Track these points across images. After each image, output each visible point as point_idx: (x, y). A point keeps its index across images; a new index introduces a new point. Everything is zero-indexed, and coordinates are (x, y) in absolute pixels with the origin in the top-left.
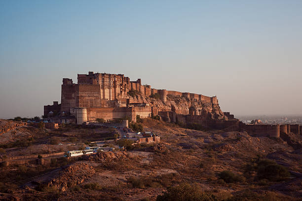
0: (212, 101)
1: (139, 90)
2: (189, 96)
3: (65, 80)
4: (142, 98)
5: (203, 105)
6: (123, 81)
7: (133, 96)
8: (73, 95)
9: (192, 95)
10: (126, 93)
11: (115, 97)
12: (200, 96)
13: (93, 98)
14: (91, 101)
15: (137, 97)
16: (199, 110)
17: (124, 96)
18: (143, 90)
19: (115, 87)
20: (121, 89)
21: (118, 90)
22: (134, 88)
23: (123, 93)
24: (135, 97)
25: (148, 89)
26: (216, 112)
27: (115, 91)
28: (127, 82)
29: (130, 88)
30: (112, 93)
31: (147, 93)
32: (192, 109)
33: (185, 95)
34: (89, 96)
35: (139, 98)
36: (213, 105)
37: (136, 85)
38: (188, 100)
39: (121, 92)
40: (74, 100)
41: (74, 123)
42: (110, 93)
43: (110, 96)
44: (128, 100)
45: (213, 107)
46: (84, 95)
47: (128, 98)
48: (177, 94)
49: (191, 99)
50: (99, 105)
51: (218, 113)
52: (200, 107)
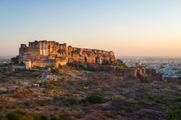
0: (109, 54)
1: (65, 49)
2: (96, 51)
3: (22, 45)
4: (65, 53)
5: (104, 56)
6: (54, 45)
7: (60, 53)
8: (25, 53)
9: (98, 51)
10: (56, 51)
11: (49, 53)
12: (102, 51)
13: (36, 55)
14: (35, 56)
15: (63, 53)
16: (102, 59)
17: (55, 53)
18: (67, 49)
19: (49, 48)
20: (53, 49)
21: (51, 50)
22: (62, 48)
23: (54, 51)
24: (62, 53)
25: (70, 48)
26: (112, 59)
27: (49, 50)
28: (57, 45)
29: (59, 48)
30: (48, 52)
31: (70, 50)
32: (97, 58)
33: (93, 50)
34: (34, 54)
35: (64, 54)
36: (110, 56)
37: (63, 46)
38: (95, 53)
39: (53, 51)
40: (25, 56)
41: (24, 68)
42: (46, 52)
43: (46, 53)
44: (56, 55)
45: (110, 57)
46: (31, 53)
47: (57, 54)
48: (88, 50)
49: (97, 53)
50: (39, 59)
51: (113, 60)
52: (102, 57)
